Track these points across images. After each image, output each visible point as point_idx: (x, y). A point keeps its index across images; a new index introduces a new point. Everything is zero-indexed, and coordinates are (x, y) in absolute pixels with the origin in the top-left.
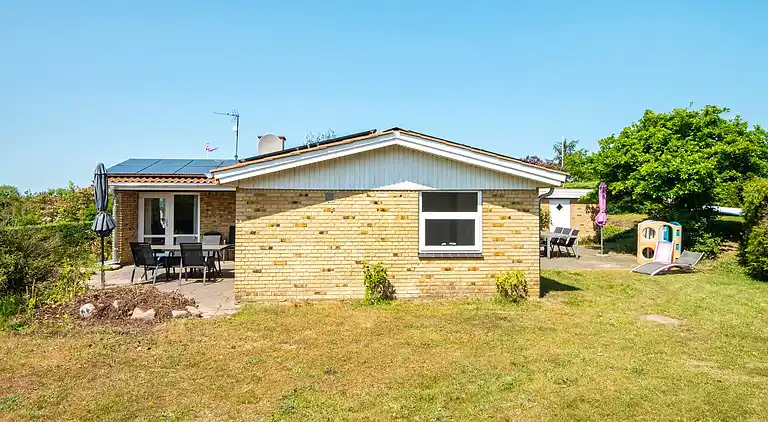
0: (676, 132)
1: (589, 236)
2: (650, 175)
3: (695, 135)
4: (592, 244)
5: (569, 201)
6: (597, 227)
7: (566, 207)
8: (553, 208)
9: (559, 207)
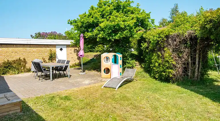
0: (114, 9)
1: (76, 63)
2: (105, 28)
3: (123, 11)
4: (77, 67)
5: (66, 46)
6: (79, 58)
7: (65, 49)
8: (58, 50)
9: (61, 49)
